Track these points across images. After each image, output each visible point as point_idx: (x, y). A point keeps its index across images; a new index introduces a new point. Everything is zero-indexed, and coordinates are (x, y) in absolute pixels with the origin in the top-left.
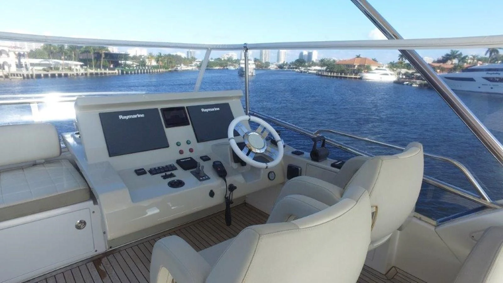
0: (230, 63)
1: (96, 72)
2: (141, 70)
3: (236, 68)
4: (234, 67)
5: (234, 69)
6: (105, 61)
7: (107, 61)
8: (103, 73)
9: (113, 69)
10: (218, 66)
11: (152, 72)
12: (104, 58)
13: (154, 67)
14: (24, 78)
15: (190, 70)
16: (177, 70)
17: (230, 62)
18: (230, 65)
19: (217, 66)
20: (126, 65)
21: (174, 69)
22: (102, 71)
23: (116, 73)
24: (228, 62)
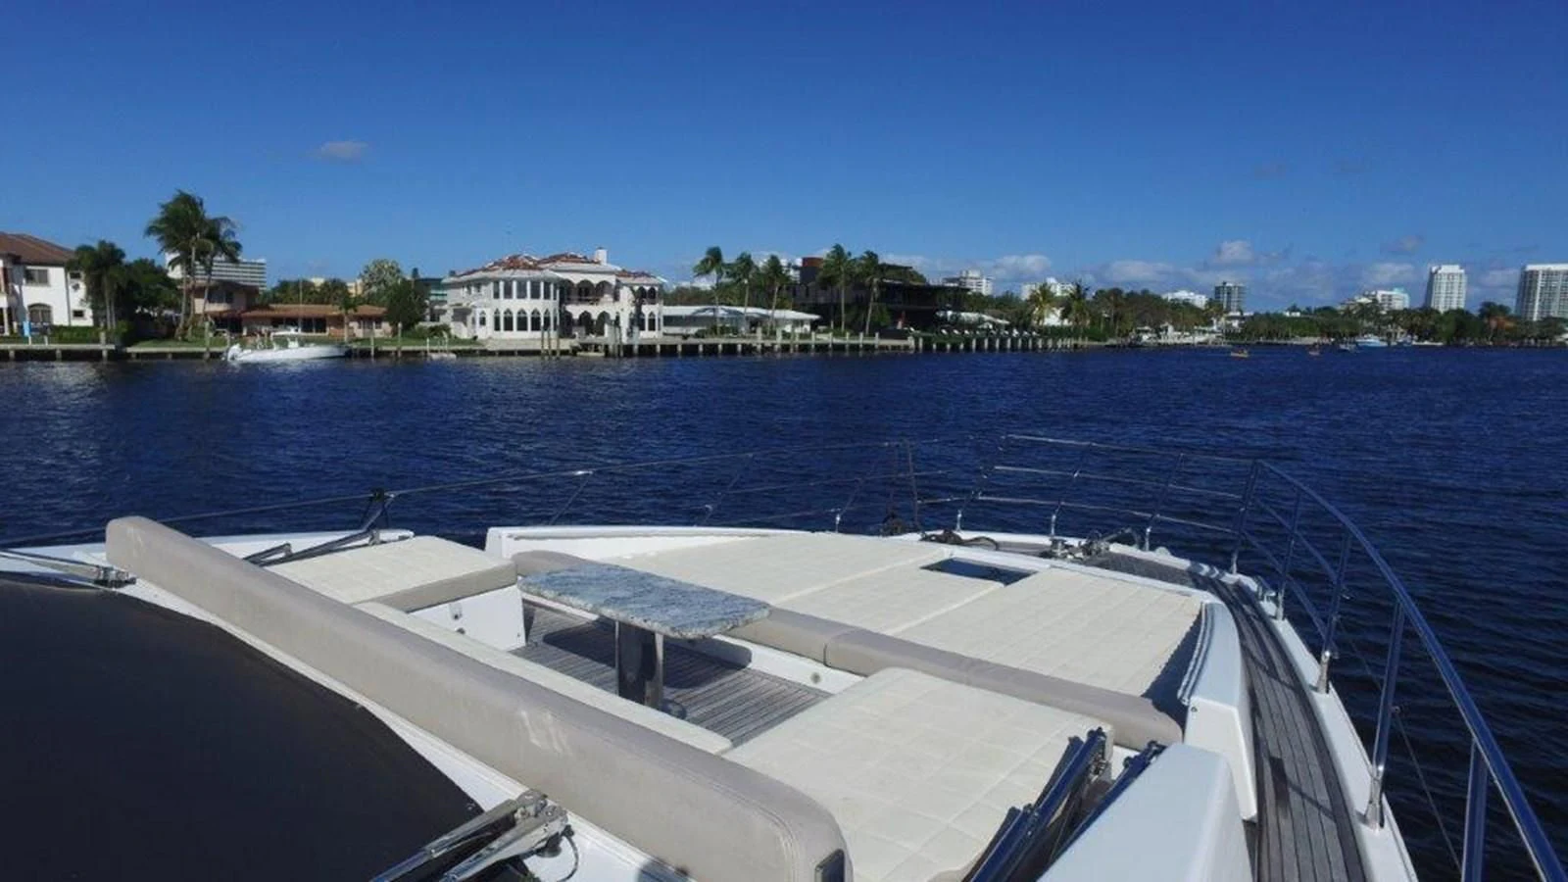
0: (1371, 324)
1: (837, 341)
2: (1003, 341)
3: (1394, 343)
4: (1385, 338)
5: (1385, 344)
6: (881, 310)
7: (884, 310)
8: (861, 346)
9: (903, 335)
10: (1315, 336)
11: (1045, 347)
12: (877, 301)
13: (1056, 332)
14: (607, 354)
15: (1193, 345)
16: (1139, 343)
17: (1369, 320)
18: (1369, 331)
19: (1310, 336)
20: (958, 323)
21: (1129, 341)
22: (858, 339)
23: (907, 347)
24: (1360, 321)
